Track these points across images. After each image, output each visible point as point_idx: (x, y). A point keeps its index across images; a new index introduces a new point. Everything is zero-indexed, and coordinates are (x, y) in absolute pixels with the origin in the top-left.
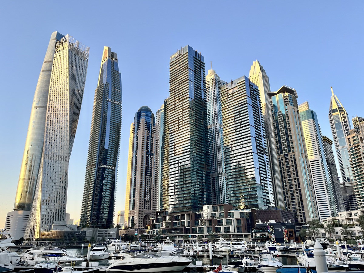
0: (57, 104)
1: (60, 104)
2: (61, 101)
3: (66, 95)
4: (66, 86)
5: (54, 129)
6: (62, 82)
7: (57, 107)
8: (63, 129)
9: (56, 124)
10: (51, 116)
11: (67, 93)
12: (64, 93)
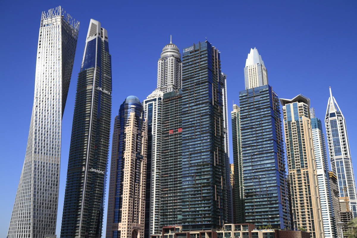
0: (47, 93)
1: (51, 93)
2: (52, 89)
3: (58, 82)
4: (58, 71)
5: (43, 123)
6: (53, 65)
7: (47, 96)
8: (54, 124)
9: (46, 117)
10: (40, 107)
11: (59, 80)
12: (55, 80)
